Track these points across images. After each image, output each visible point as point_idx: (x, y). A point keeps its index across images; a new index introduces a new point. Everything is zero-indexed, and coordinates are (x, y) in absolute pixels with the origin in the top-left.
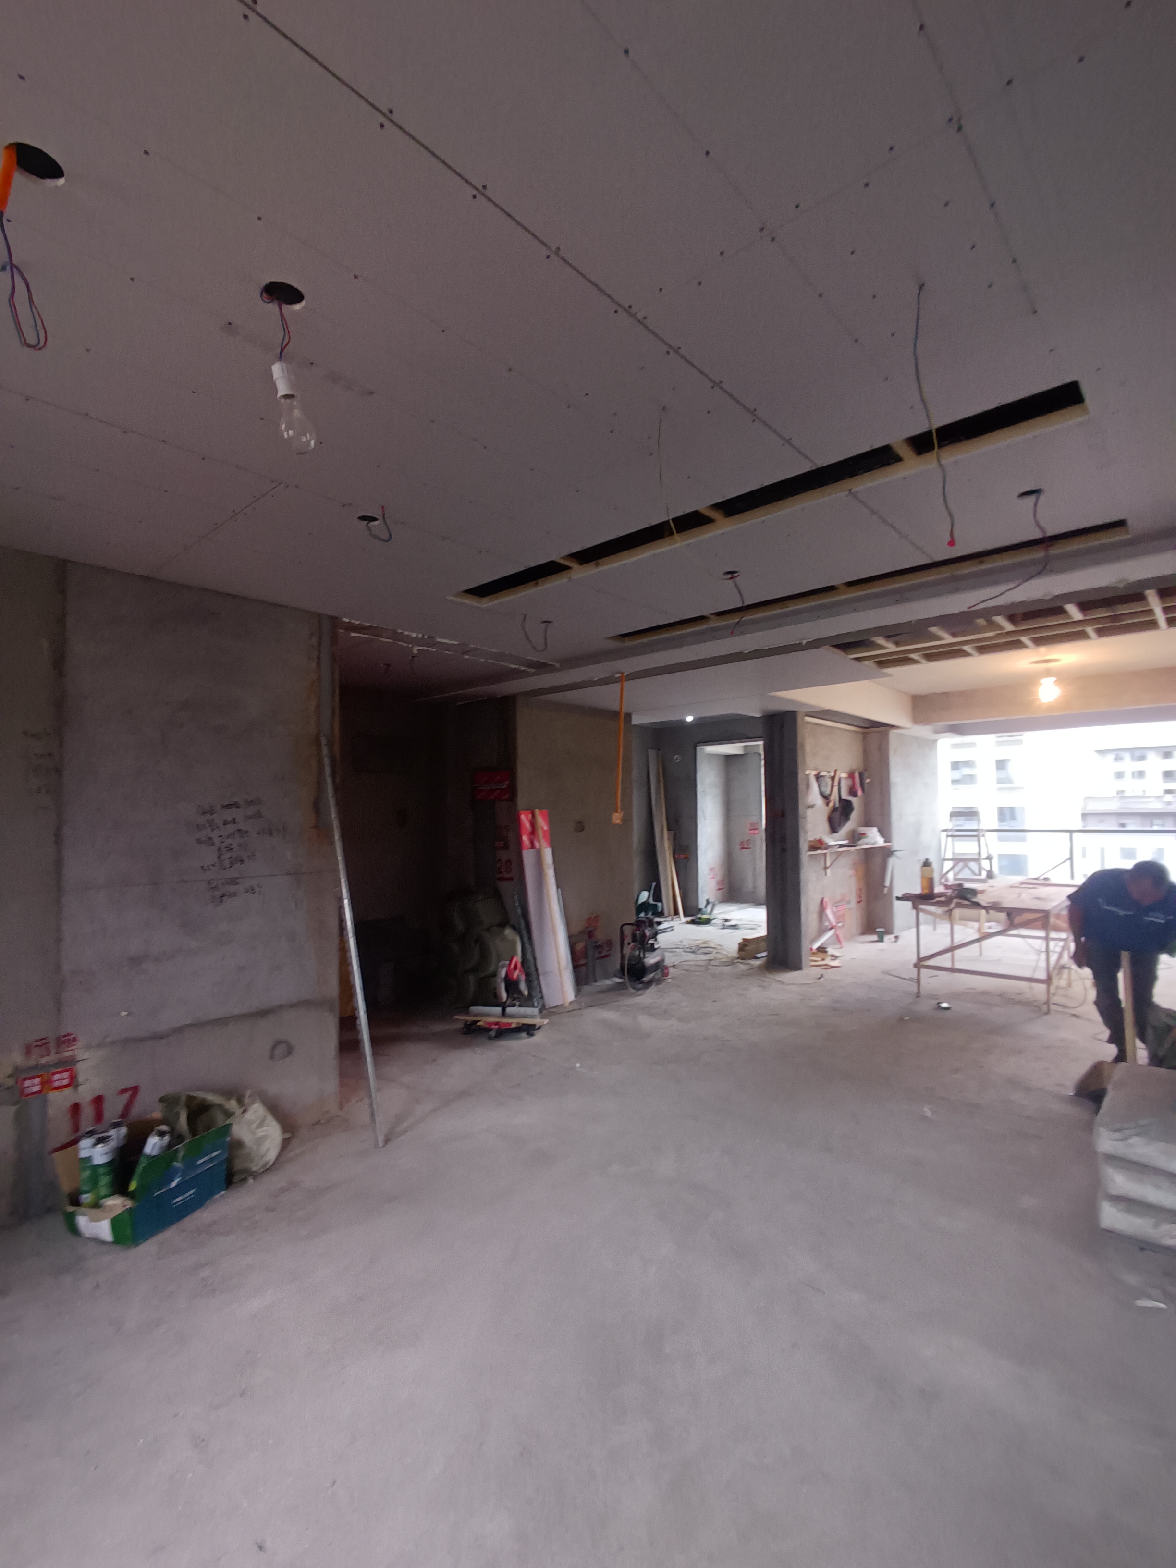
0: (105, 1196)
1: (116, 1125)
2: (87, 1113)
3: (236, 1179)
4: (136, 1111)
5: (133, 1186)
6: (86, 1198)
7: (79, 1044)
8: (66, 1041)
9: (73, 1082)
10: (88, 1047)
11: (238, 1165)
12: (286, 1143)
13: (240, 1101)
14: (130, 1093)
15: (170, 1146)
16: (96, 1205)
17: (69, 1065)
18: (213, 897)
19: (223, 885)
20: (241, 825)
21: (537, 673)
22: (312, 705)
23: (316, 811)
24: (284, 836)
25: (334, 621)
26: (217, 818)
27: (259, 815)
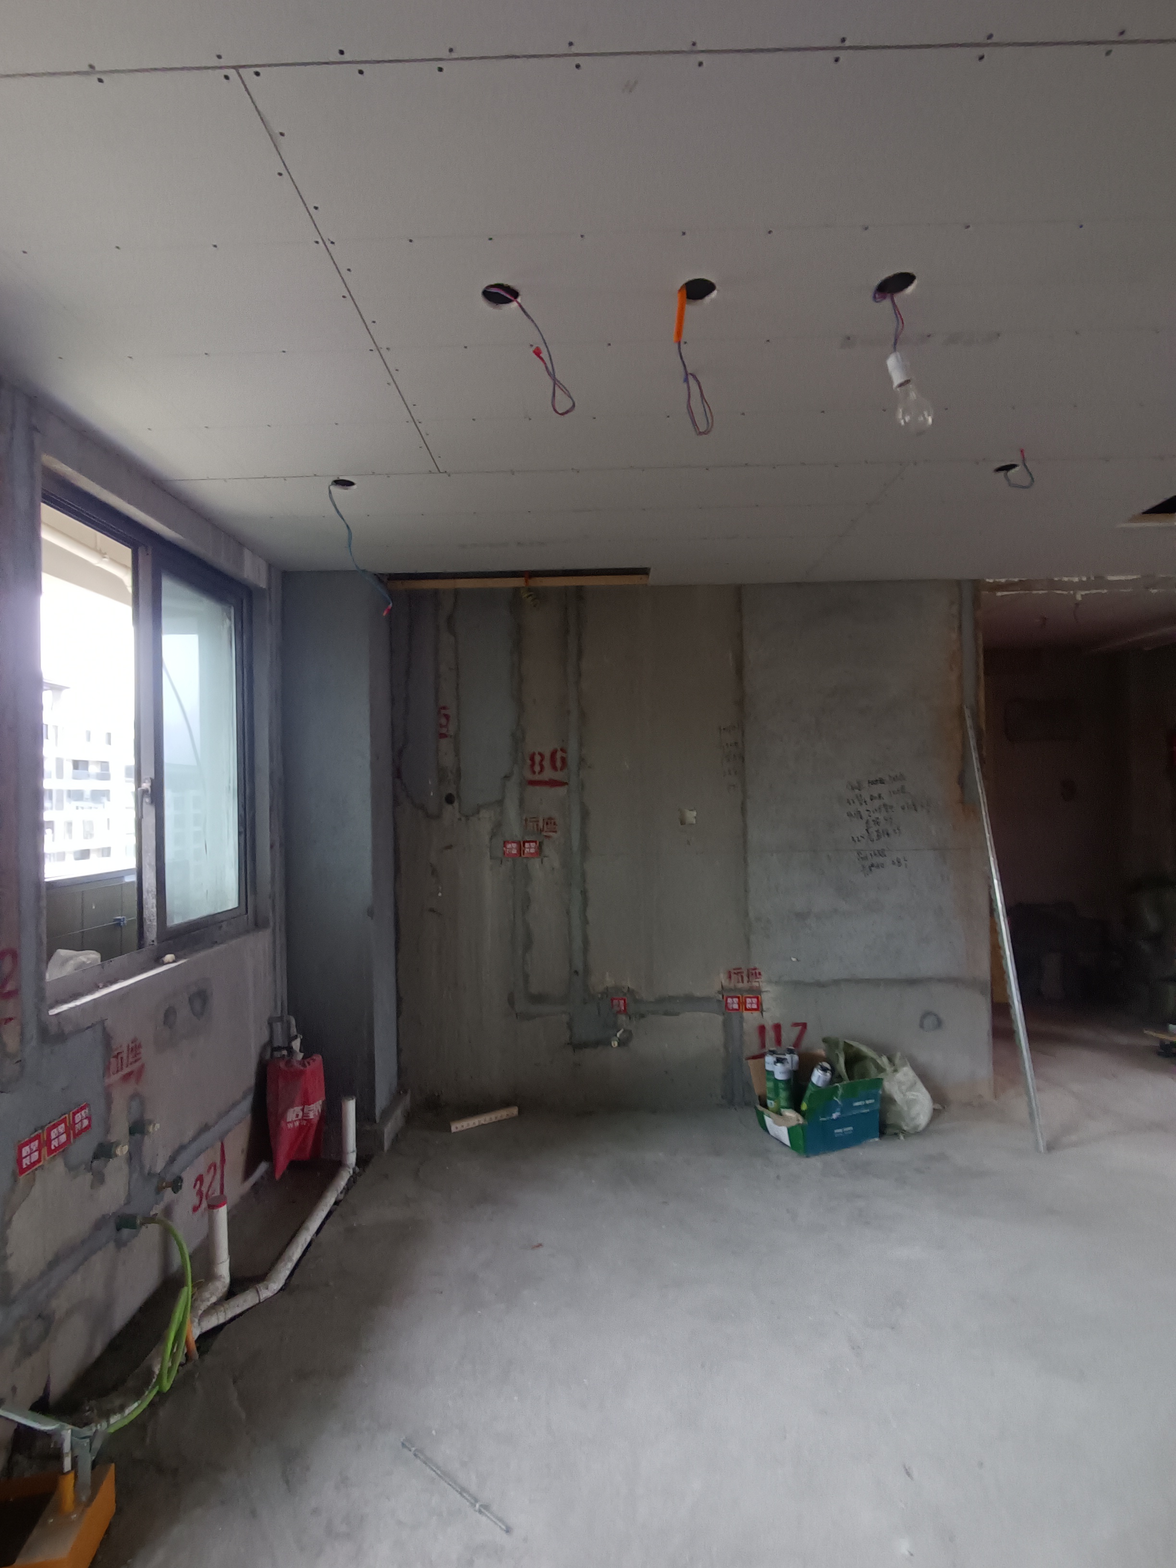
0: (784, 1108)
1: (791, 1052)
2: (770, 1034)
3: (889, 1131)
4: (805, 1043)
5: (804, 1107)
6: (771, 1103)
7: (764, 977)
8: (754, 973)
9: (759, 1008)
10: (770, 982)
11: (891, 1120)
12: (936, 1114)
13: (890, 1060)
14: (800, 1027)
15: (831, 1082)
16: (779, 1113)
17: (756, 993)
18: (863, 867)
19: (872, 856)
20: (886, 800)
22: (953, 677)
23: (961, 785)
24: (928, 811)
25: (977, 585)
26: (865, 793)
27: (903, 790)
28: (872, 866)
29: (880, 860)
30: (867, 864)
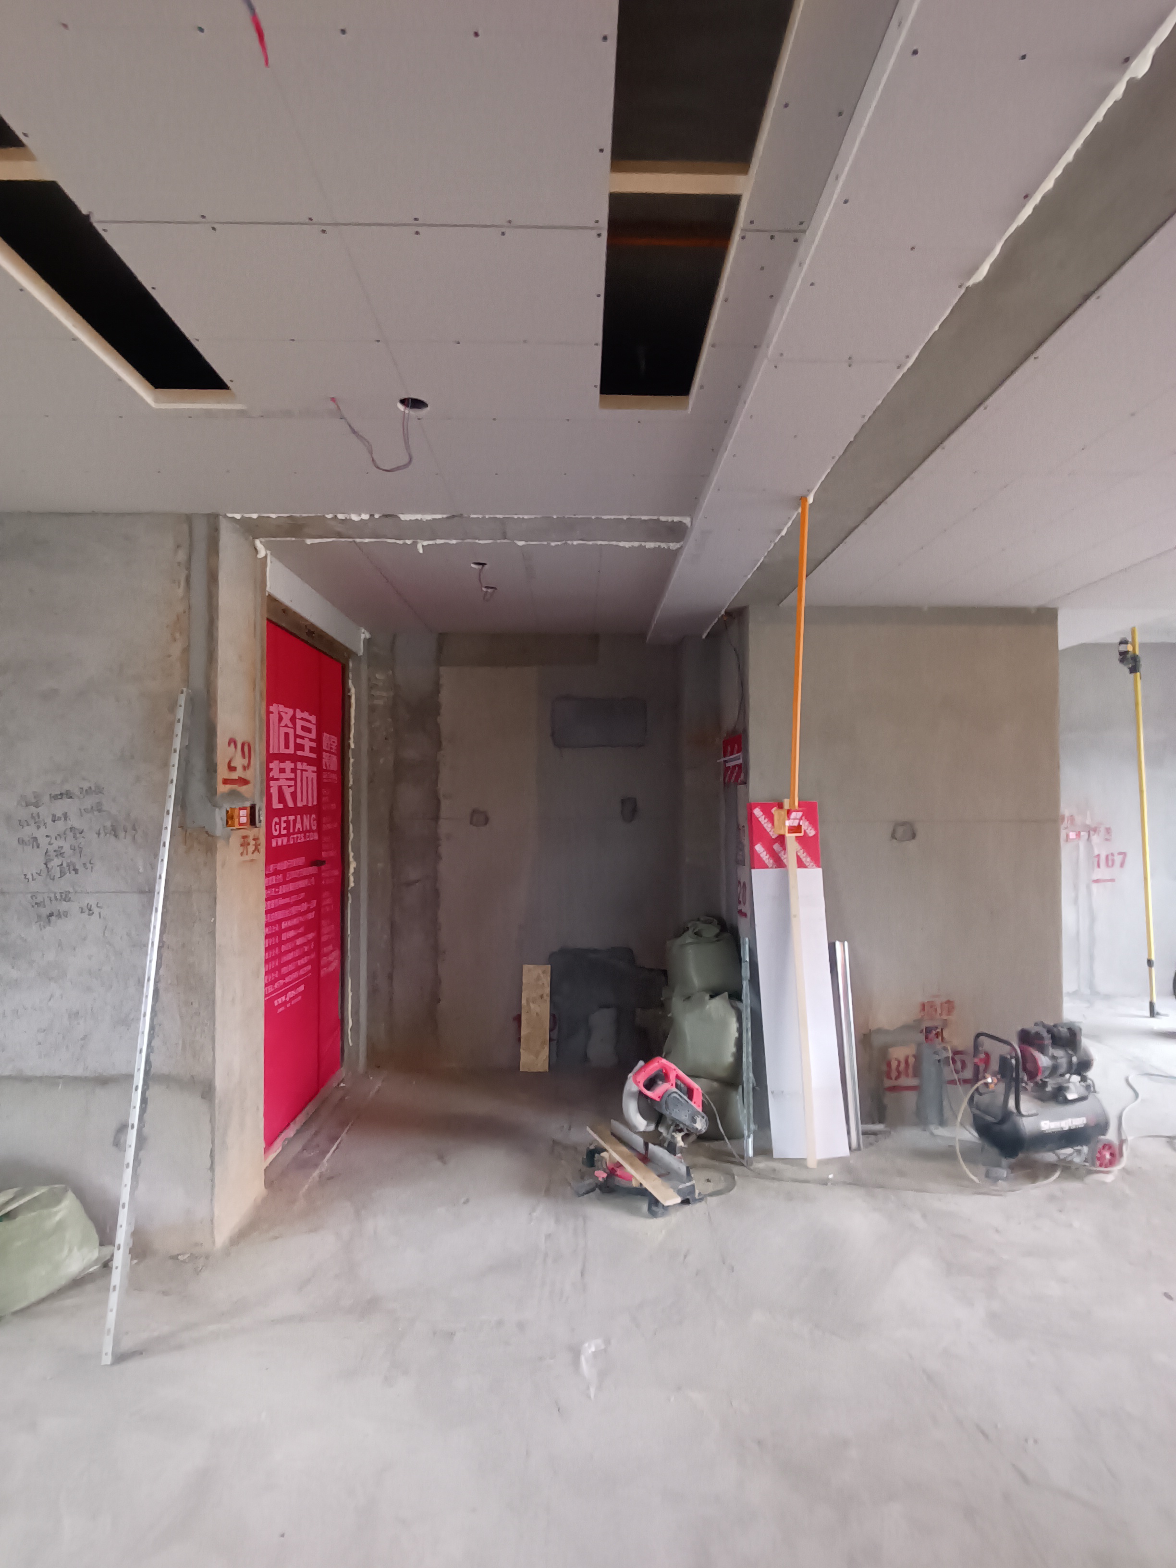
18: (39, 917)
19: (51, 900)
20: (75, 821)
21: (681, 547)
22: (176, 650)
23: (182, 802)
24: (134, 838)
25: (213, 521)
26: (44, 812)
27: (98, 808)
28: (51, 915)
29: (64, 906)
30: (45, 912)
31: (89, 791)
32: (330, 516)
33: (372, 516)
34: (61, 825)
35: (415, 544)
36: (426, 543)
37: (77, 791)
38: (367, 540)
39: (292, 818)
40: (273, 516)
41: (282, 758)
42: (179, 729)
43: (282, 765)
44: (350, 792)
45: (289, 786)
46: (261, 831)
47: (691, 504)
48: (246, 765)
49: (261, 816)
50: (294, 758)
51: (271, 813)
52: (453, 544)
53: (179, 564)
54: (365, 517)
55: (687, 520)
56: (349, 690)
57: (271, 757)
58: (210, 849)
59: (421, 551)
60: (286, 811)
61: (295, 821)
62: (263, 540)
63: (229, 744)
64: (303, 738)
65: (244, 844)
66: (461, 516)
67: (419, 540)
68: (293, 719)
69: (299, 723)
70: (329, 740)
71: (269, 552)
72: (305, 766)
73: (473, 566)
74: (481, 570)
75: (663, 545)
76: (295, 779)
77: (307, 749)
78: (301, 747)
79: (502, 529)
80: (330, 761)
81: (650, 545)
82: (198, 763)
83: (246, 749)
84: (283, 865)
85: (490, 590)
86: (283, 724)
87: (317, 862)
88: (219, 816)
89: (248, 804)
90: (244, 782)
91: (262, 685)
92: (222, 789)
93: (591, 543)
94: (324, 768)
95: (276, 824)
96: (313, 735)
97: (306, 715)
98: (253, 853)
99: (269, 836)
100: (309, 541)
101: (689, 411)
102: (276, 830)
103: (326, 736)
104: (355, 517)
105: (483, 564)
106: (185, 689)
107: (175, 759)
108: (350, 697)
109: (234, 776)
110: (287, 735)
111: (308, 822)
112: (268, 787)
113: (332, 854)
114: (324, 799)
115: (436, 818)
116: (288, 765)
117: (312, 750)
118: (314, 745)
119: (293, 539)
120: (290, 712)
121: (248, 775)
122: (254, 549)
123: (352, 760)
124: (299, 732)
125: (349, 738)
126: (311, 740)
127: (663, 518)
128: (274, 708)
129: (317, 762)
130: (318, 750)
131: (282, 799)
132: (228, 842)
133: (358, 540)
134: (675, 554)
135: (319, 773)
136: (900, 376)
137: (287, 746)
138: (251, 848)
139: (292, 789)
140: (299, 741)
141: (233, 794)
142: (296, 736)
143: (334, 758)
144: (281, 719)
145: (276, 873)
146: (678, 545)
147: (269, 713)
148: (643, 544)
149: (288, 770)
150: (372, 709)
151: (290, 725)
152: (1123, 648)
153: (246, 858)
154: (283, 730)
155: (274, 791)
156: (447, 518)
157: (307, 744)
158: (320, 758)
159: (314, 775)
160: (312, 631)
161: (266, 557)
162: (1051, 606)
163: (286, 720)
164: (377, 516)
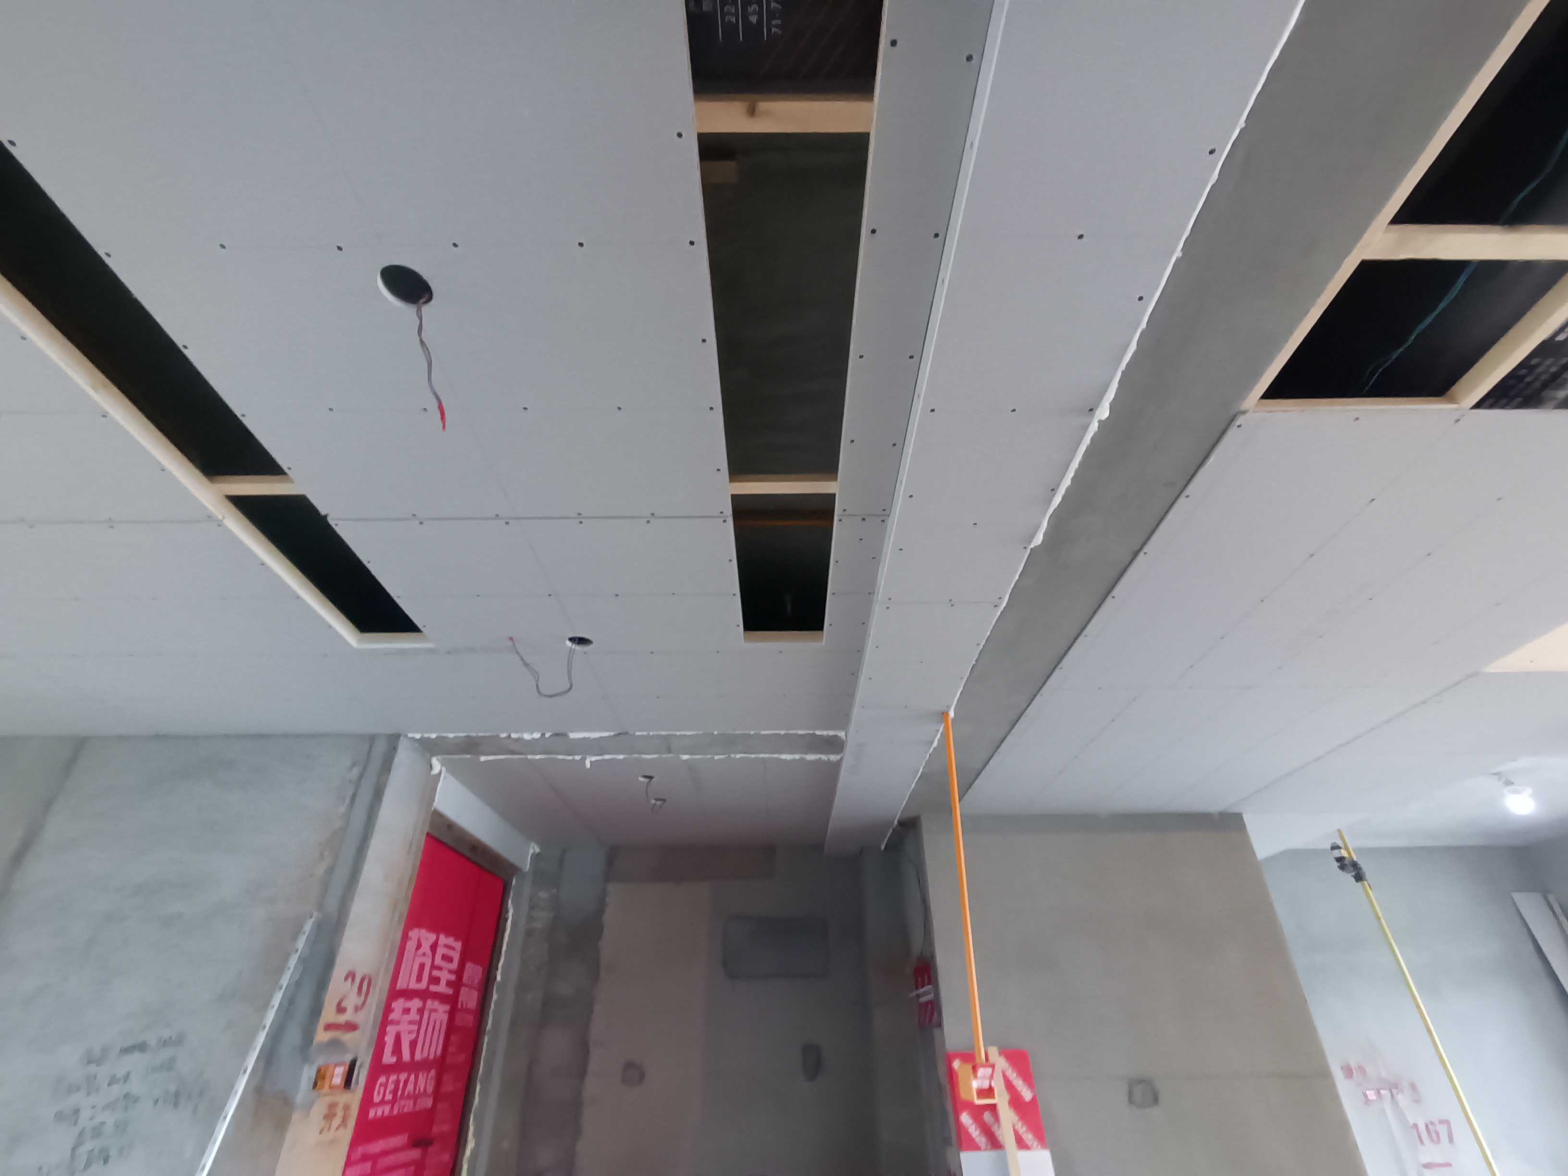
20: (135, 1086)
21: (842, 758)
22: (320, 870)
23: (268, 1057)
24: (195, 1109)
25: (393, 740)
26: (103, 1072)
27: (169, 1065)
31: (165, 1043)
32: (504, 735)
33: (543, 735)
34: (117, 1090)
35: (583, 760)
36: (594, 759)
37: (153, 1042)
38: (538, 757)
39: (403, 1077)
40: (451, 735)
41: (408, 994)
42: (293, 961)
43: (409, 1004)
44: (486, 1039)
45: (410, 1032)
46: (355, 1097)
47: (843, 721)
48: (360, 1004)
49: (361, 1077)
50: (424, 995)
51: (378, 1068)
52: (620, 760)
53: (350, 781)
54: (537, 735)
55: (842, 734)
56: (507, 912)
57: (394, 994)
58: (282, 1124)
59: (588, 765)
60: (399, 1067)
61: (406, 1082)
62: (440, 757)
63: (346, 979)
64: (440, 968)
65: (329, 1116)
66: (626, 733)
67: (587, 756)
68: (434, 947)
69: (440, 951)
70: (473, 971)
71: (444, 769)
72: (436, 1004)
73: (641, 779)
74: (648, 783)
75: (824, 757)
76: (420, 1024)
77: (443, 982)
78: (435, 980)
79: (667, 745)
80: (469, 998)
81: (811, 757)
82: (304, 1002)
83: (365, 985)
84: (376, 1147)
85: (659, 803)
86: (421, 951)
87: (421, 1142)
88: (308, 1073)
89: (348, 1058)
90: (351, 1027)
91: (404, 908)
92: (322, 1036)
93: (753, 756)
94: (459, 1006)
95: (381, 1085)
96: (454, 965)
97: (450, 941)
98: (337, 1129)
99: (367, 1102)
100: (483, 759)
101: (824, 643)
102: (379, 1092)
103: (469, 966)
104: (527, 736)
105: (651, 778)
106: (315, 914)
107: (277, 1000)
108: (506, 920)
109: (342, 1019)
110: (422, 966)
111: (425, 1082)
112: (382, 1033)
113: (446, 1128)
114: (452, 1049)
115: (582, 1073)
116: (416, 1003)
117: (449, 984)
118: (453, 977)
119: (469, 756)
120: (432, 937)
121: (359, 1018)
122: (429, 765)
123: (495, 997)
124: (438, 961)
125: (497, 969)
126: (450, 972)
127: (818, 733)
128: (414, 934)
129: (452, 1000)
130: (456, 984)
131: (397, 1049)
132: (308, 1114)
133: (530, 757)
134: (839, 763)
135: (452, 1014)
136: (999, 613)
137: (419, 979)
138: (337, 1121)
139: (413, 1036)
140: (436, 973)
141: (334, 1045)
142: (433, 967)
143: (475, 995)
144: (419, 946)
145: (365, 1158)
146: (838, 757)
147: (405, 938)
148: (804, 756)
149: (414, 1011)
150: (529, 933)
151: (429, 953)
152: (1336, 853)
153: (327, 1136)
154: (419, 960)
155: (389, 1040)
156: (615, 736)
157: (445, 976)
158: (457, 993)
159: (445, 1017)
160: (477, 847)
161: (440, 773)
162: (1235, 810)
163: (426, 948)
164: (547, 735)
